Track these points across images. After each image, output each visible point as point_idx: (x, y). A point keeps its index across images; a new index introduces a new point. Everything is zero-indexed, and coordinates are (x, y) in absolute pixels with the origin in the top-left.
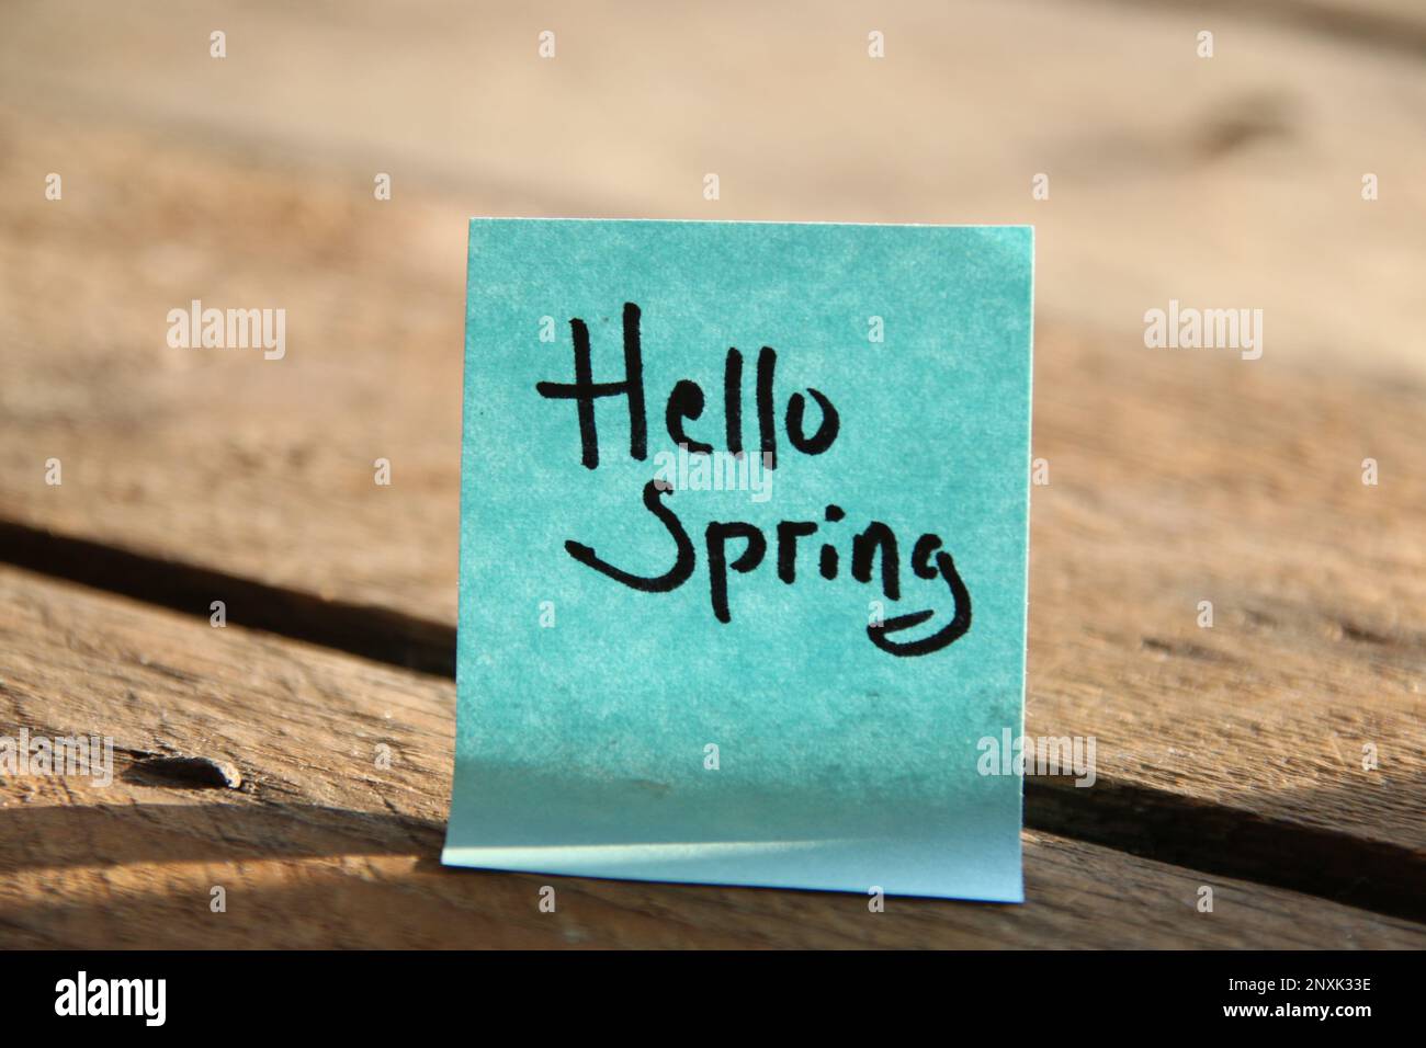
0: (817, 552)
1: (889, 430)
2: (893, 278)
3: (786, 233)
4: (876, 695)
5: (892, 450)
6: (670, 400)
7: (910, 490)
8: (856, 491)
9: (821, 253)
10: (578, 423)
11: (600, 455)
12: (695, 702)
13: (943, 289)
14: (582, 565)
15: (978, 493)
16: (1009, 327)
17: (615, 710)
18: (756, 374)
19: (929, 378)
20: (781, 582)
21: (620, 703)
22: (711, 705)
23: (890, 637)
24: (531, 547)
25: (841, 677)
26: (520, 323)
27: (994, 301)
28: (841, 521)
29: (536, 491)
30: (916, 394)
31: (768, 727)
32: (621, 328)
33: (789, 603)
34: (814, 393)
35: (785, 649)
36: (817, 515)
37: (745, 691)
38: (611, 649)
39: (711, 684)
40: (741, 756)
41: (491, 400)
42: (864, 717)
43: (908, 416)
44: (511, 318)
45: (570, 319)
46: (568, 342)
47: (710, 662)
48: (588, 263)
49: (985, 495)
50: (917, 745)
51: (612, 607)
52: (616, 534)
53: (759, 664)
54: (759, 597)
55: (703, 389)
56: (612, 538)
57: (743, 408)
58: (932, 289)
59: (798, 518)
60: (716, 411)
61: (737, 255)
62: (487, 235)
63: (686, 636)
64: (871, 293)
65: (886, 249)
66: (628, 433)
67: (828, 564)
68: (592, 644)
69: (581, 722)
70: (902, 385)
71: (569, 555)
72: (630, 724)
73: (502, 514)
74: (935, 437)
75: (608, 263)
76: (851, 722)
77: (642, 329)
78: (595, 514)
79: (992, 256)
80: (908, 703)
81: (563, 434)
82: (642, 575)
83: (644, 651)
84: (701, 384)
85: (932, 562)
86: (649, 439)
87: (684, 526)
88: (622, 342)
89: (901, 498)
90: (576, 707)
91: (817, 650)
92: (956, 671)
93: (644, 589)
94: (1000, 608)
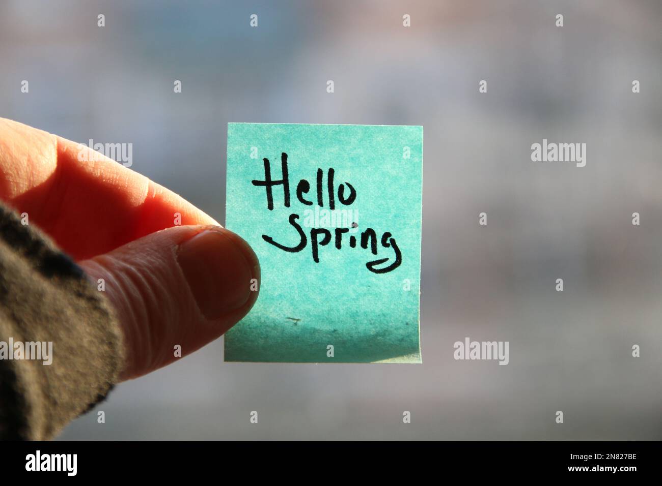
0: (349, 238)
1: (373, 197)
2: (375, 144)
3: (338, 128)
4: (369, 286)
5: (375, 203)
6: (298, 186)
7: (381, 217)
8: (362, 217)
9: (350, 135)
10: (266, 194)
11: (274, 205)
12: (307, 290)
13: (392, 148)
14: (268, 243)
15: (404, 218)
16: (415, 161)
17: (280, 293)
18: (327, 178)
19: (387, 179)
20: (337, 249)
21: (281, 290)
22: (313, 291)
23: (374, 267)
24: (250, 237)
25: (357, 281)
26: (246, 160)
29: (252, 218)
30: (383, 185)
31: (332, 298)
32: (281, 161)
33: (339, 256)
34: (347, 184)
35: (338, 271)
37: (324, 285)
38: (278, 271)
39: (313, 284)
40: (323, 308)
41: (236, 186)
42: (365, 294)
43: (380, 192)
44: (243, 158)
45: (263, 158)
46: (263, 166)
47: (312, 276)
48: (269, 139)
49: (406, 219)
50: (383, 304)
51: (278, 258)
52: (280, 233)
53: (329, 276)
54: (329, 254)
55: (309, 183)
56: (278, 234)
57: (323, 189)
58: (388, 148)
60: (314, 190)
61: (321, 136)
62: (234, 129)
63: (304, 267)
64: (367, 149)
65: (372, 134)
66: (284, 198)
67: (353, 242)
68: (272, 270)
69: (268, 297)
70: (378, 181)
71: (263, 240)
72: (285, 298)
73: (240, 226)
74: (389, 199)
75: (276, 138)
76: (361, 296)
77: (288, 161)
78: (273, 226)
79: (409, 136)
80: (380, 290)
81: (261, 198)
82: (289, 246)
83: (290, 273)
84: (308, 181)
85: (388, 242)
86: (290, 200)
87: (303, 230)
88: (281, 166)
89: (378, 220)
90: (266, 292)
91: (349, 272)
92: (397, 278)
93: (289, 251)
94: (412, 257)
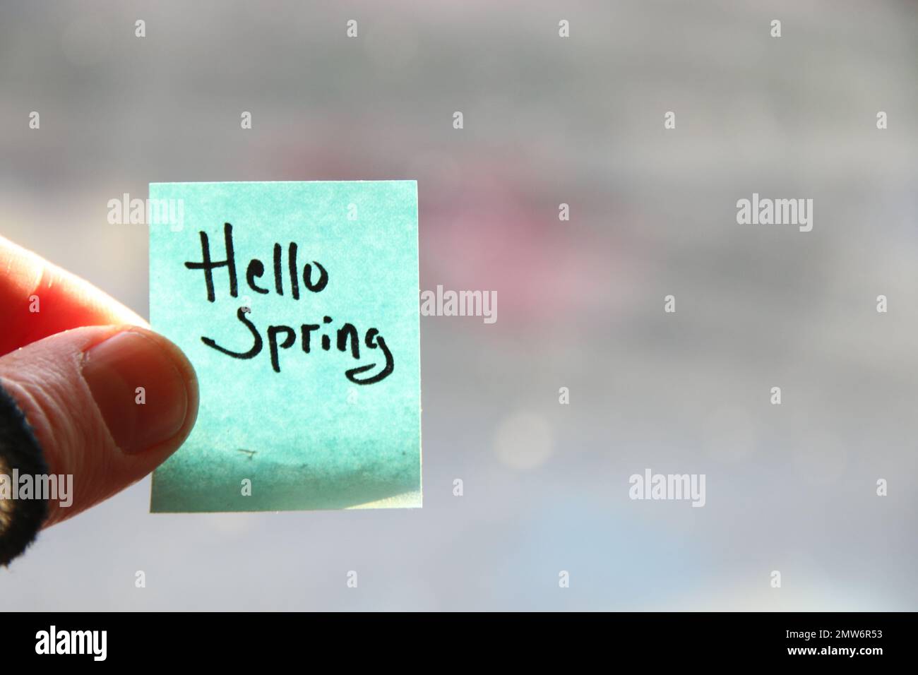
0: (320, 338)
1: (352, 280)
3: (300, 187)
5: (354, 289)
6: (248, 268)
7: (363, 307)
8: (337, 309)
9: (317, 197)
10: (205, 280)
11: (216, 295)
12: (265, 411)
13: (375, 212)
14: (209, 348)
15: (395, 308)
17: (228, 416)
18: (288, 256)
19: (370, 254)
20: (304, 352)
21: (230, 412)
22: (273, 411)
23: (356, 376)
24: (184, 341)
25: (334, 396)
26: (176, 234)
27: (400, 217)
28: (331, 323)
29: (186, 314)
30: (364, 262)
31: (300, 420)
32: (224, 235)
33: (308, 362)
34: (315, 263)
35: (306, 384)
36: (320, 321)
37: (289, 402)
38: (225, 385)
39: (273, 402)
40: (288, 435)
41: (163, 271)
42: (345, 415)
43: (361, 273)
44: (171, 232)
45: (199, 231)
46: (199, 243)
47: (272, 391)
48: (207, 204)
49: (398, 308)
50: (371, 426)
51: (224, 367)
52: (225, 333)
53: (295, 391)
54: (294, 360)
55: (263, 263)
56: (223, 335)
57: (282, 271)
58: (370, 212)
59: (310, 323)
60: (270, 273)
62: (157, 191)
63: (260, 379)
64: (341, 215)
65: (348, 193)
66: (229, 285)
67: (326, 343)
68: (216, 385)
69: (212, 422)
70: (357, 258)
71: (204, 344)
72: (235, 422)
73: (171, 326)
74: (374, 282)
75: (216, 203)
76: (340, 417)
77: (233, 235)
78: (215, 323)
79: (398, 195)
80: (367, 407)
81: (199, 286)
82: (237, 351)
83: (241, 387)
84: (262, 261)
86: (238, 288)
87: (257, 328)
88: (224, 241)
89: (359, 312)
91: (322, 384)
92: (388, 391)
93: (239, 358)
94: (408, 361)
